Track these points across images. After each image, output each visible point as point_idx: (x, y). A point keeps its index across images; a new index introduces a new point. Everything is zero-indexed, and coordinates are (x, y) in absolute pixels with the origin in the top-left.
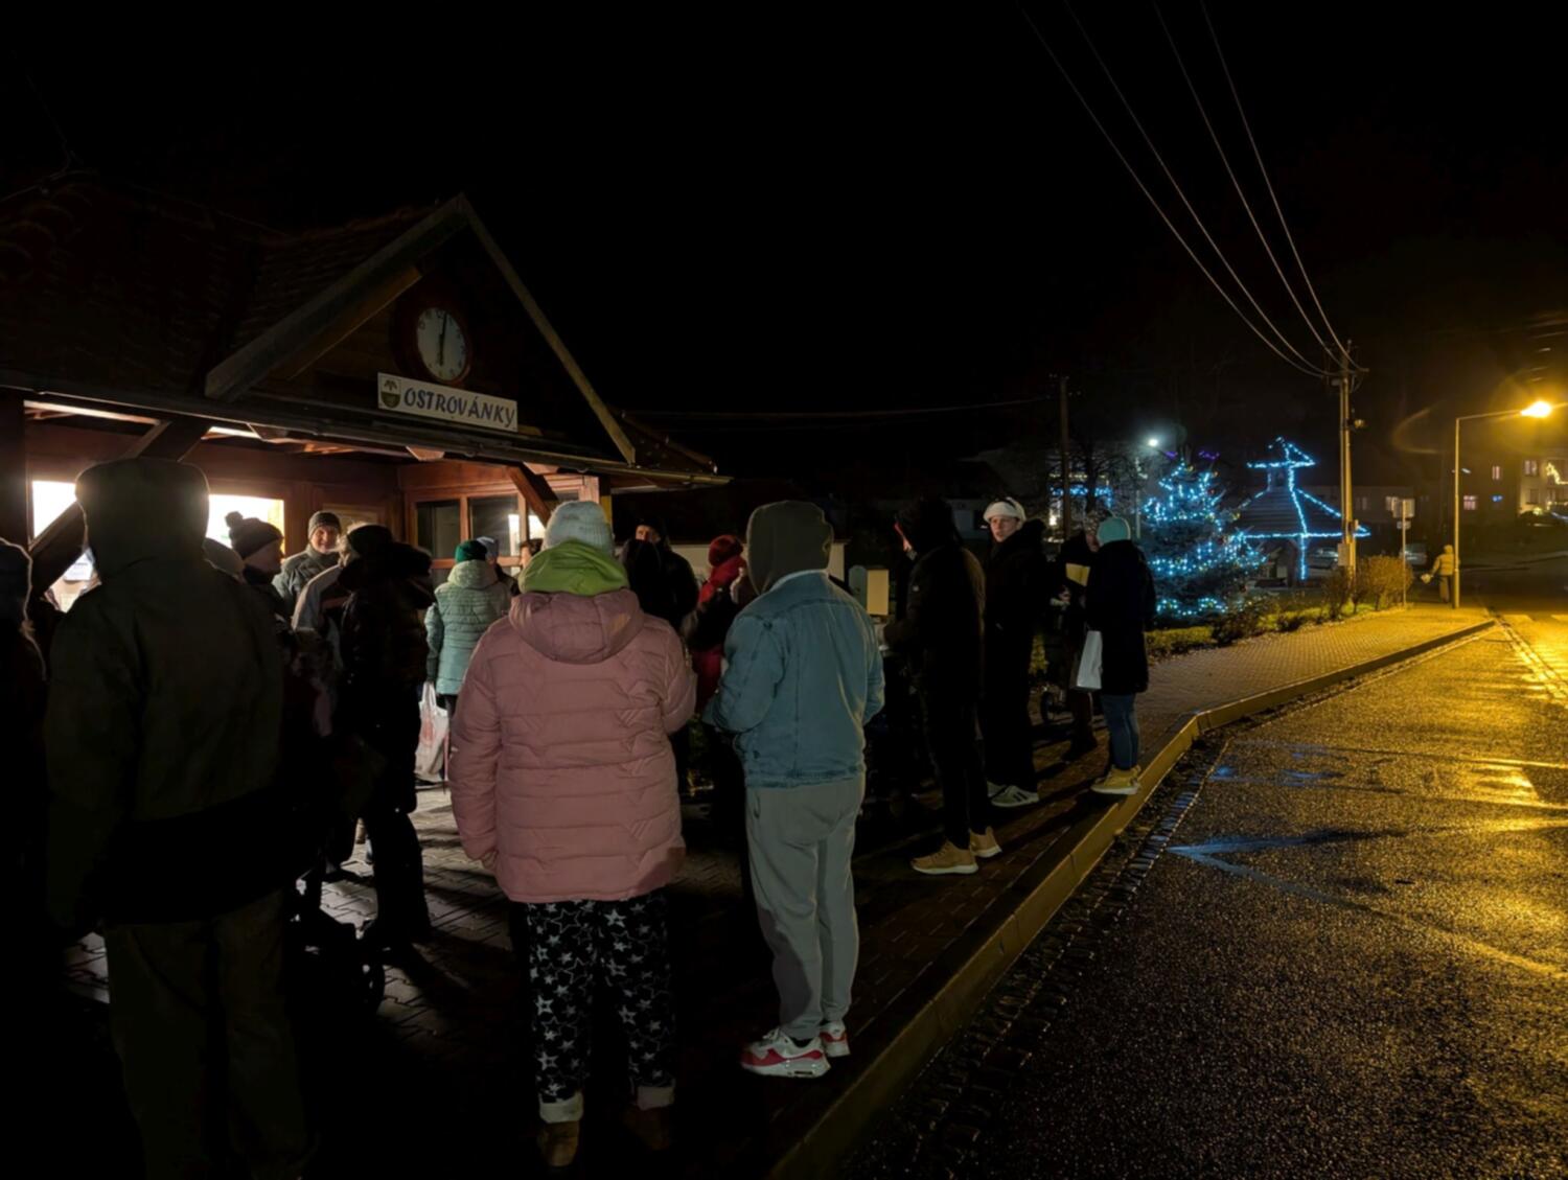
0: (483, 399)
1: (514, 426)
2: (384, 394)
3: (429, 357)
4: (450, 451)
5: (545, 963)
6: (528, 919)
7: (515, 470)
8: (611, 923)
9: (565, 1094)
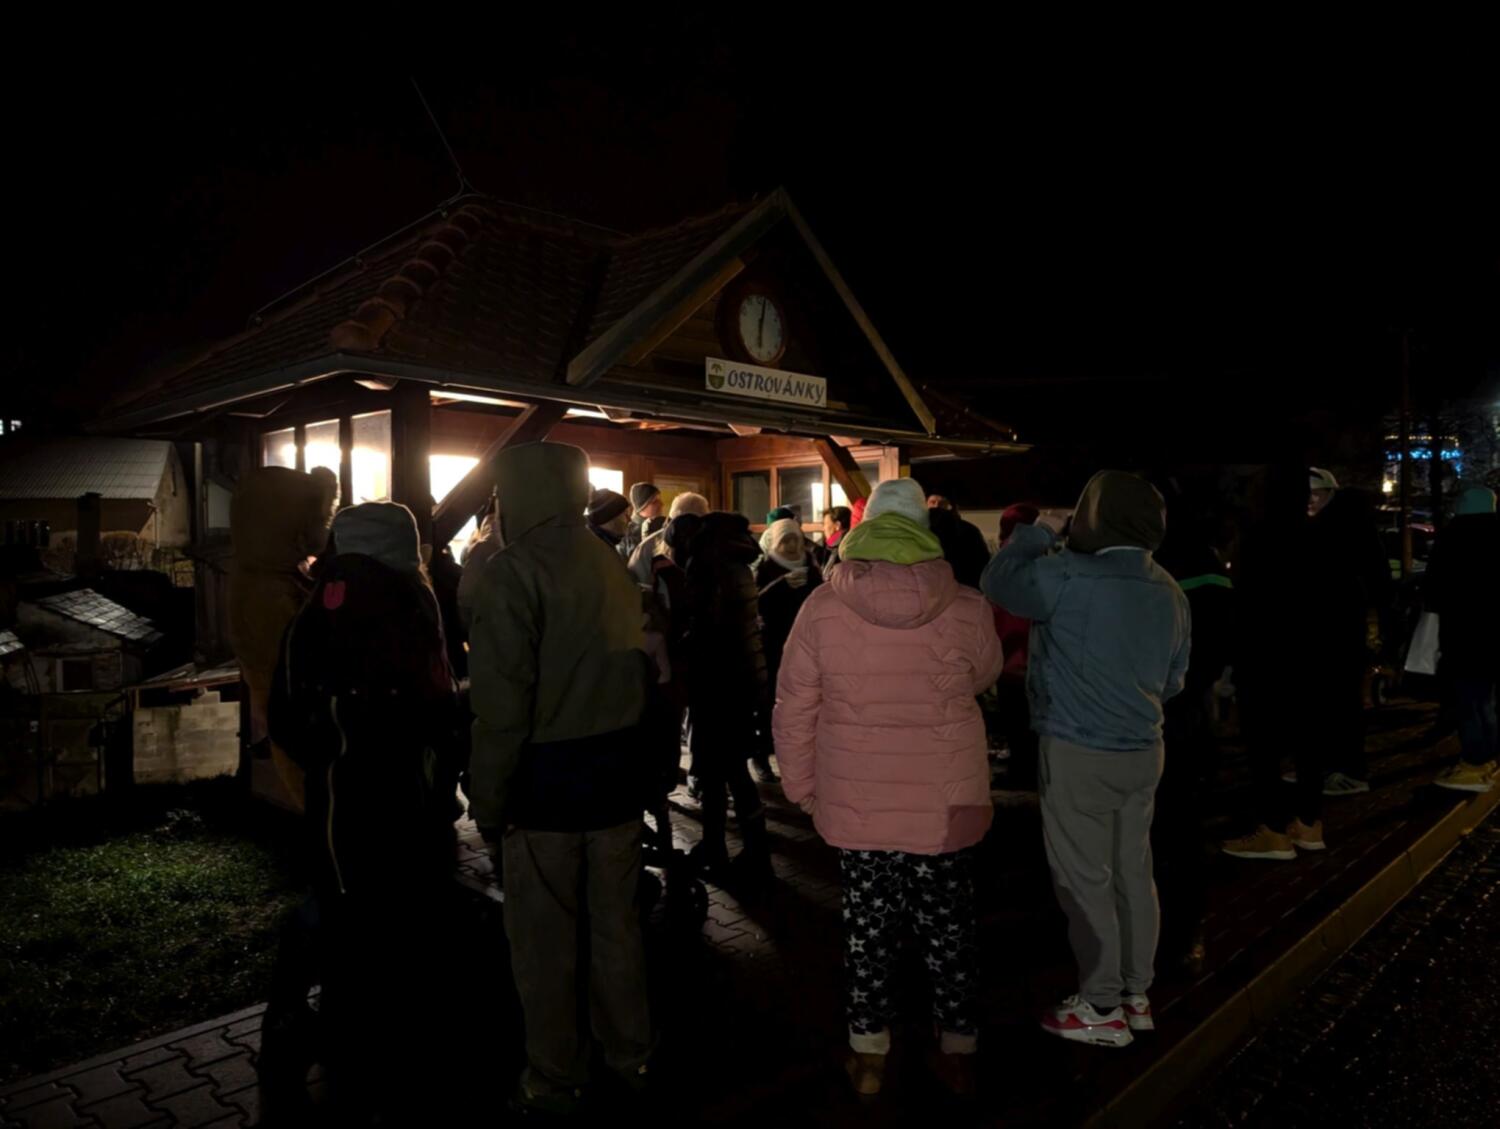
0: (797, 378)
1: (823, 402)
2: (710, 376)
3: (749, 340)
4: (767, 427)
5: (858, 905)
6: (842, 863)
7: (822, 442)
8: (920, 875)
9: (874, 1028)
